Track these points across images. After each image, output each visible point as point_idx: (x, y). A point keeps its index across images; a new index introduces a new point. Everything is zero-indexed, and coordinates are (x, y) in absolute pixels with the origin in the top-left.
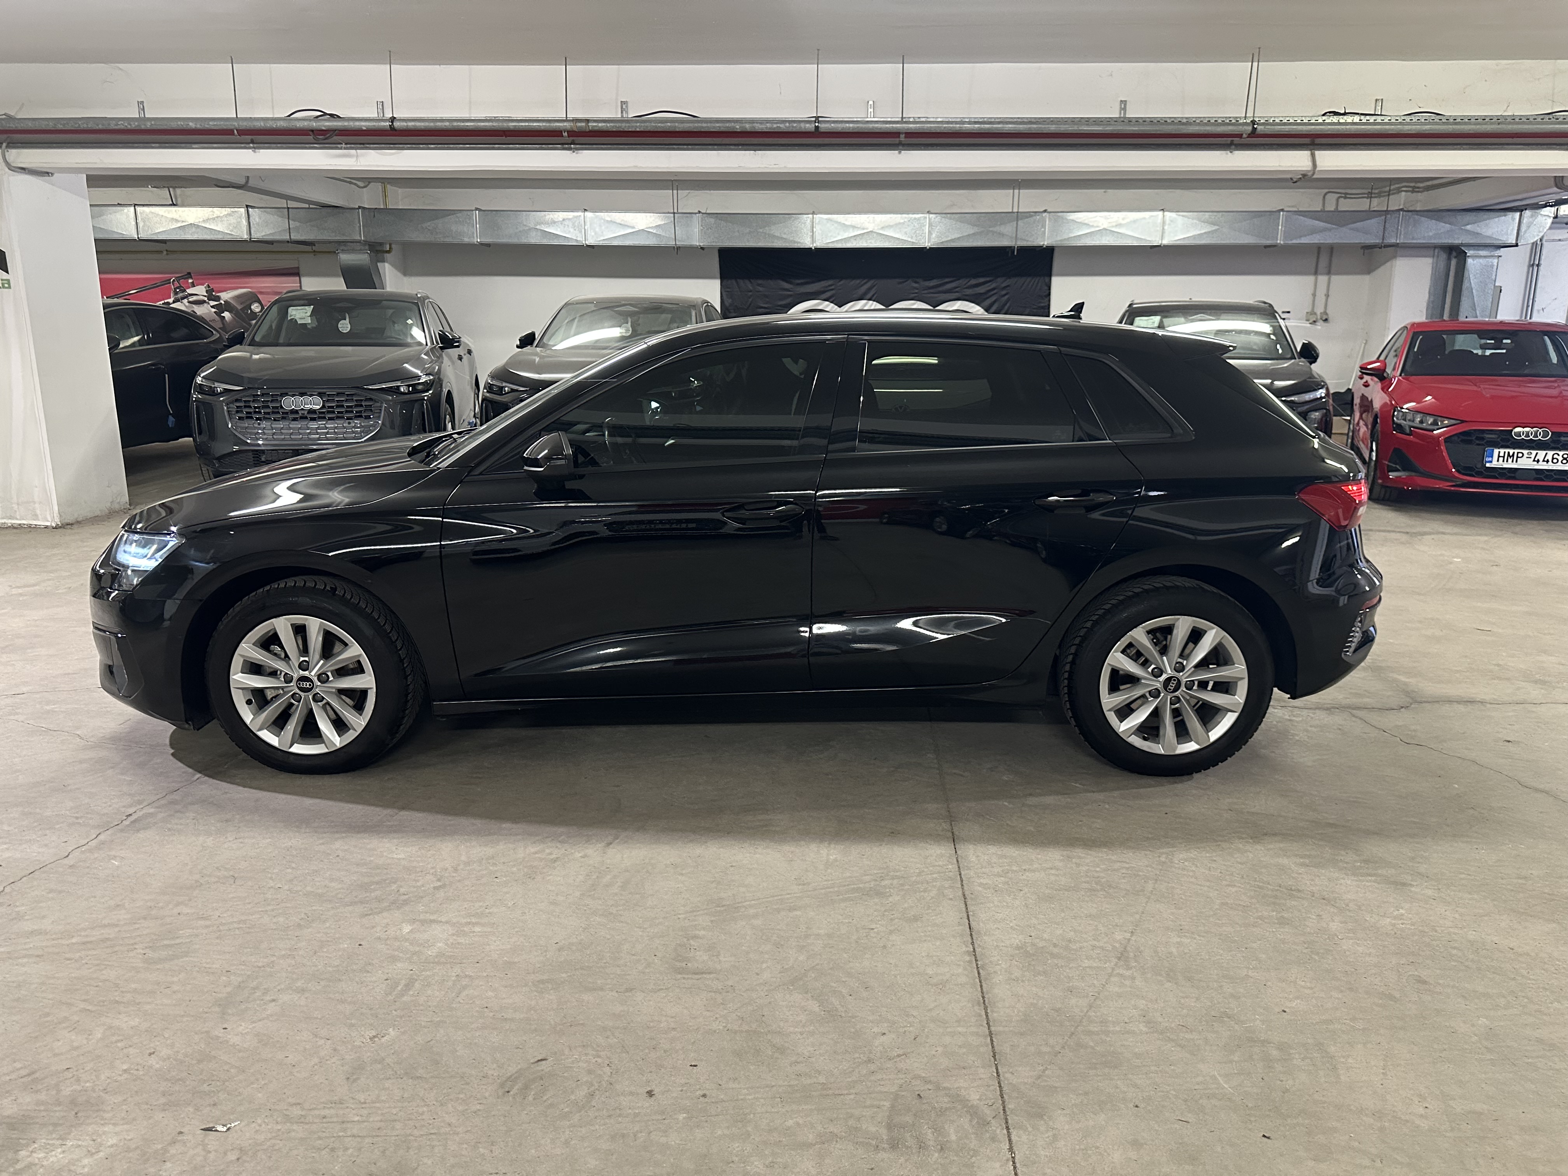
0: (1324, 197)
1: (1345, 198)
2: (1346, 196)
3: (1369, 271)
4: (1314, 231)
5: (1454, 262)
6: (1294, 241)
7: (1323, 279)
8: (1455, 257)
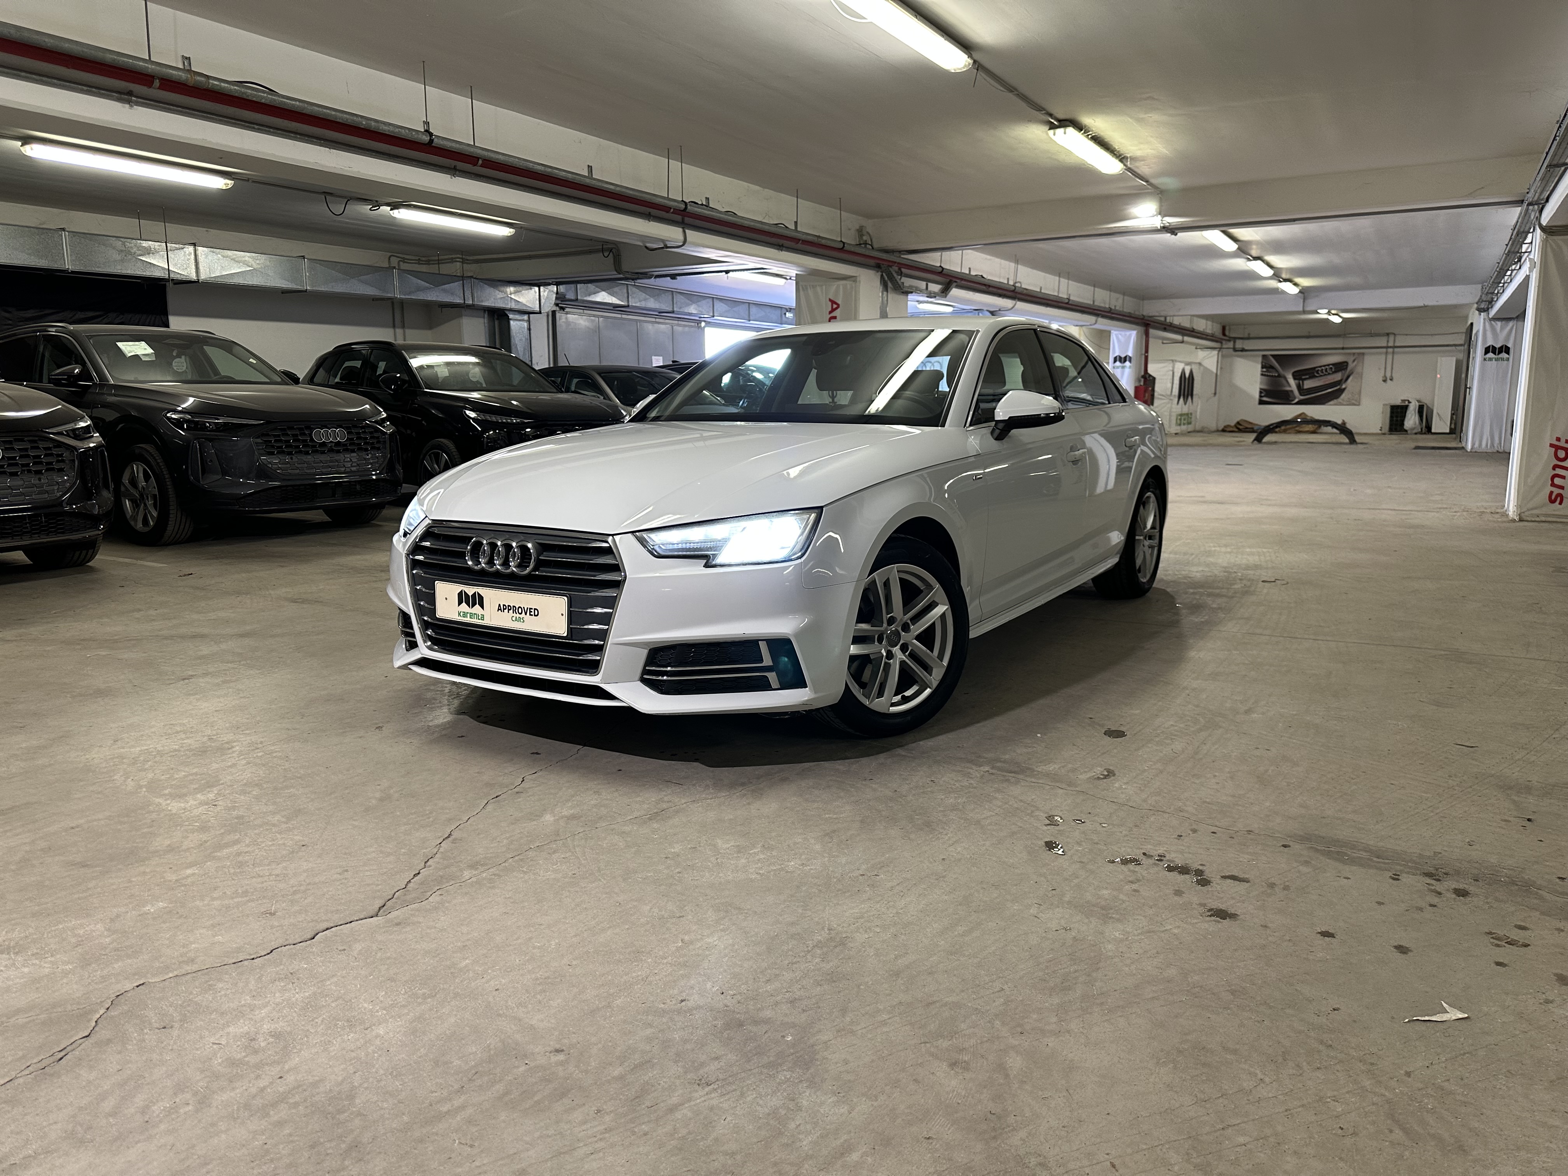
0: (389, 259)
1: (404, 262)
2: (404, 260)
3: (430, 327)
4: (419, 289)
5: (496, 322)
6: (407, 297)
7: (399, 331)
8: (498, 319)
